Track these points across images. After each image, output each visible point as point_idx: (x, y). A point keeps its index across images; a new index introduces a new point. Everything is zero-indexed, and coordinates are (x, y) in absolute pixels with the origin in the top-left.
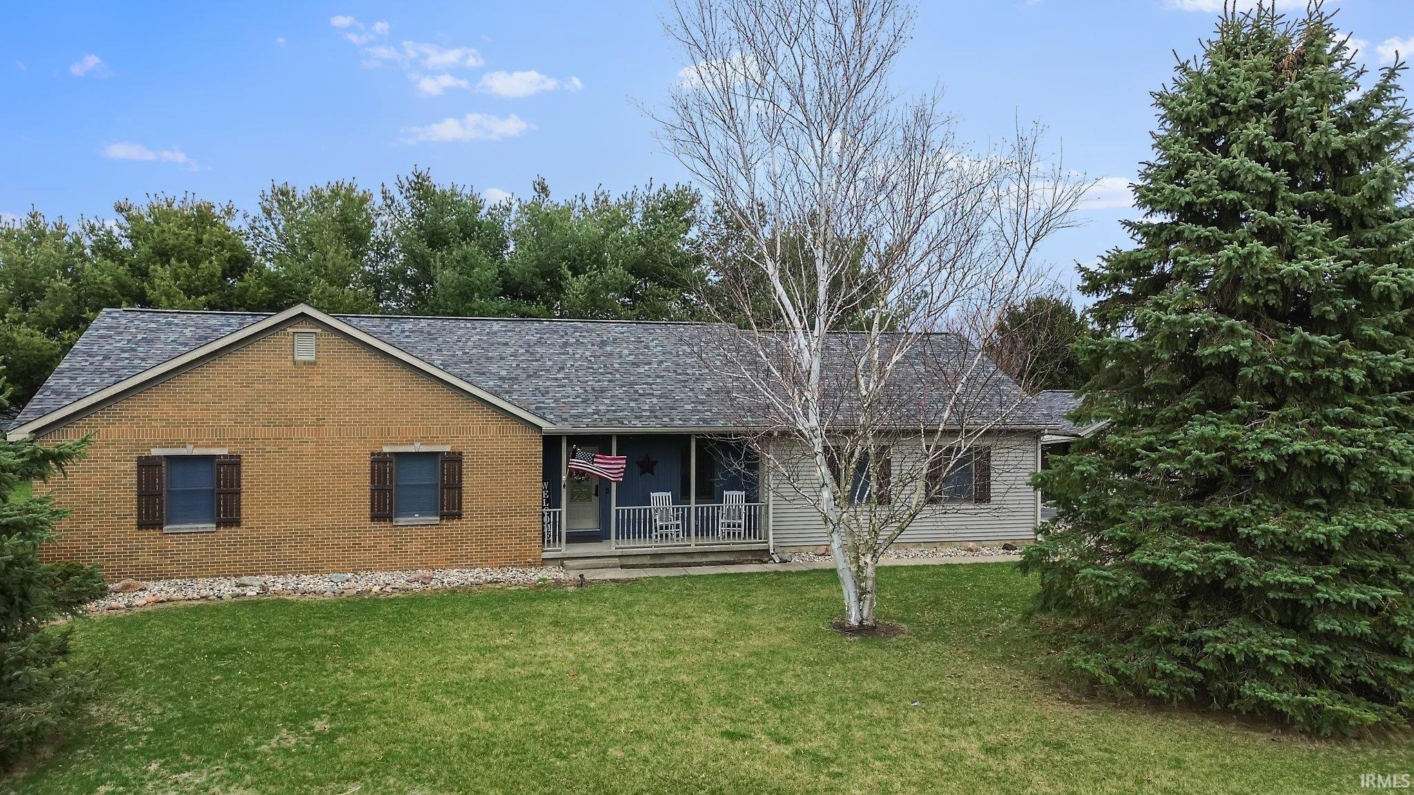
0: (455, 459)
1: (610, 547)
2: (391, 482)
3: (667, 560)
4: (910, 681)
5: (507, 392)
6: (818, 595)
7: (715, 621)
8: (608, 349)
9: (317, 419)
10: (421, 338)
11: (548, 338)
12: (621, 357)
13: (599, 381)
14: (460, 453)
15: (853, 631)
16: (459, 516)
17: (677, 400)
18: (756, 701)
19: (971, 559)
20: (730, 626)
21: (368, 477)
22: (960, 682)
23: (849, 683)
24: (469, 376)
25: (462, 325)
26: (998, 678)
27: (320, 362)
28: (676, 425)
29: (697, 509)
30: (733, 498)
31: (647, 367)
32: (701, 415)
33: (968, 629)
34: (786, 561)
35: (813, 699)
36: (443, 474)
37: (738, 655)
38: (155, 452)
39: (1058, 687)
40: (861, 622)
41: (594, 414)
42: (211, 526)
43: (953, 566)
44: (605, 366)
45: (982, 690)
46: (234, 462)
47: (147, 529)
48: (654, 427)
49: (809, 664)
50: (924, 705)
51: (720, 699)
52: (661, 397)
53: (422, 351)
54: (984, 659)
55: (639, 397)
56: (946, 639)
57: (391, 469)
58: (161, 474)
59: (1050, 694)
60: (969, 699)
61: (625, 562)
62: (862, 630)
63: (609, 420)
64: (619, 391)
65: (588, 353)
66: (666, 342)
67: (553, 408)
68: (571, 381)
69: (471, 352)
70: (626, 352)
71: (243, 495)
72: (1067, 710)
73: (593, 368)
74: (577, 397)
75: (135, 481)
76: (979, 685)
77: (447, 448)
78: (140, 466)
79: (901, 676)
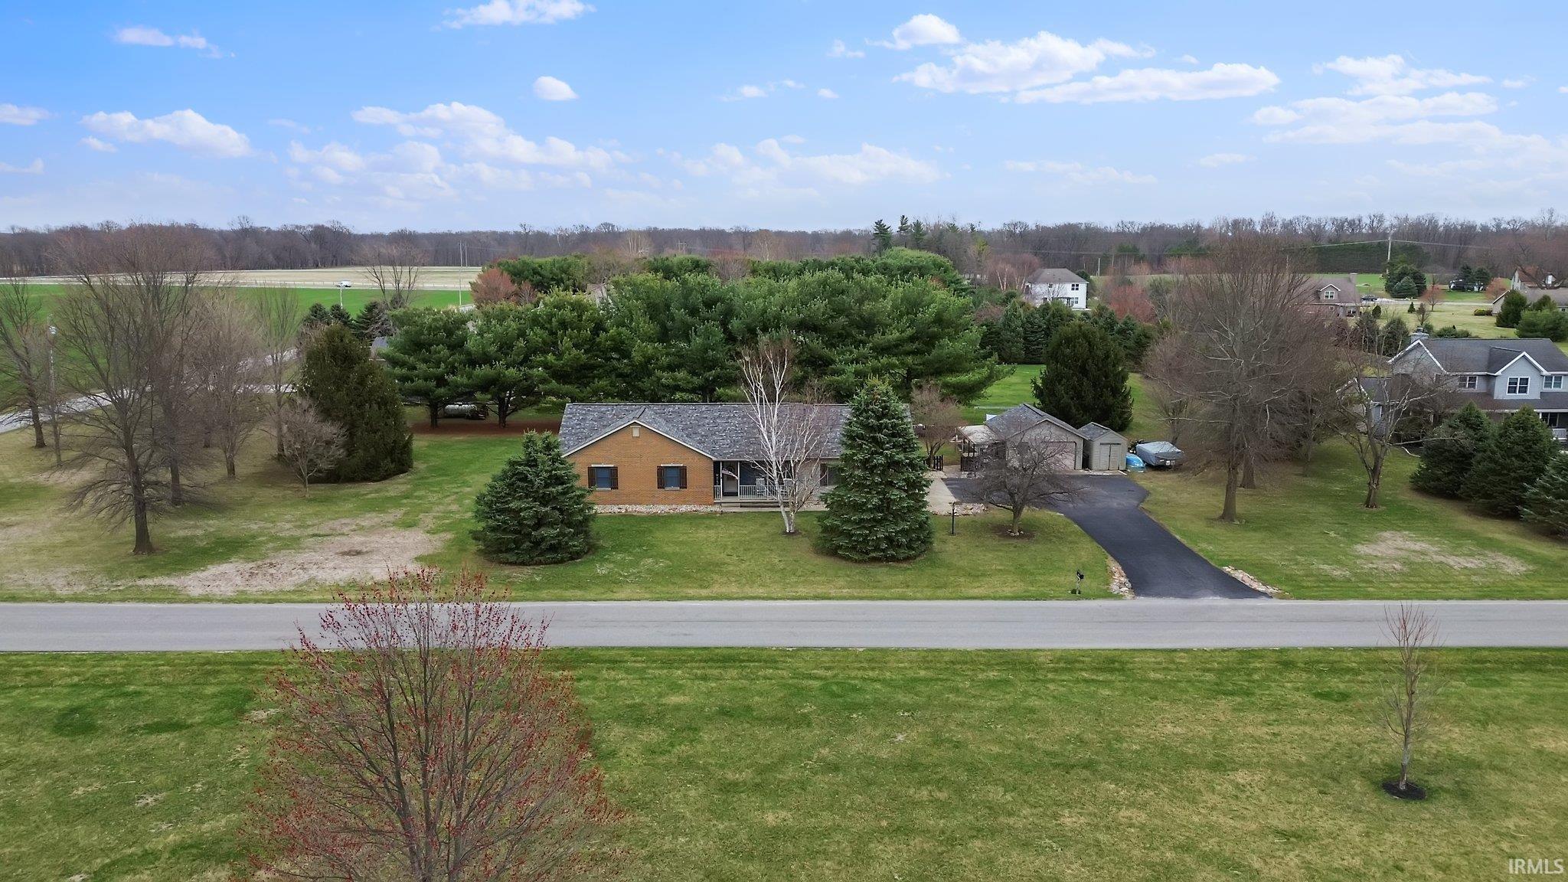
0: (684, 469)
1: (738, 499)
2: (664, 476)
3: (758, 505)
9: (640, 456)
14: (686, 467)
16: (686, 488)
21: (657, 474)
27: (641, 437)
36: (680, 474)
38: (593, 466)
40: (790, 531)
41: (733, 452)
42: (610, 489)
46: (615, 469)
57: (663, 472)
58: (594, 472)
61: (742, 505)
63: (737, 456)
67: (718, 451)
71: (619, 479)
74: (727, 444)
75: (588, 475)
77: (682, 465)
78: (589, 470)
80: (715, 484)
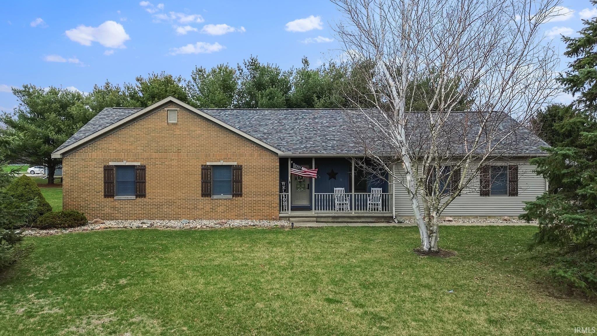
0: (239, 168)
1: (313, 213)
2: (210, 179)
3: (340, 220)
4: (450, 279)
5: (265, 139)
6: (412, 237)
7: (351, 246)
8: (317, 120)
9: (178, 150)
10: (233, 117)
11: (289, 117)
12: (322, 124)
13: (309, 134)
14: (241, 166)
15: (424, 253)
16: (241, 195)
17: (347, 142)
18: (354, 283)
19: (505, 224)
20: (357, 248)
21: (200, 176)
22: (482, 282)
23: (413, 279)
24: (250, 132)
25: (252, 112)
26: (508, 281)
27: (179, 123)
28: (344, 153)
29: (355, 195)
30: (377, 192)
31: (334, 128)
32: (357, 149)
33: (494, 255)
34: (401, 222)
35: (388, 285)
36: (233, 176)
37: (354, 261)
38: (111, 164)
39: (548, 288)
40: (430, 249)
41: (304, 148)
42: (134, 197)
43: (493, 226)
44: (313, 128)
45: (496, 287)
46: (143, 169)
47: (108, 197)
48: (333, 154)
49: (393, 267)
50: (456, 293)
51: (334, 281)
52: (338, 141)
53: (231, 122)
54: (501, 270)
55: (326, 141)
56: (479, 260)
57: (210, 173)
58: (113, 173)
59: (541, 292)
60: (486, 291)
61: (318, 219)
62: (430, 253)
63: (311, 151)
64: (318, 138)
65: (306, 122)
66: (345, 117)
67: (285, 146)
68: (296, 134)
69: (253, 123)
70: (325, 122)
71: (147, 184)
72: (551, 301)
73: (307, 129)
74: (297, 141)
75: (103, 176)
76: (494, 284)
77: (235, 163)
78: (105, 170)
79: (446, 277)
80: (281, 191)
